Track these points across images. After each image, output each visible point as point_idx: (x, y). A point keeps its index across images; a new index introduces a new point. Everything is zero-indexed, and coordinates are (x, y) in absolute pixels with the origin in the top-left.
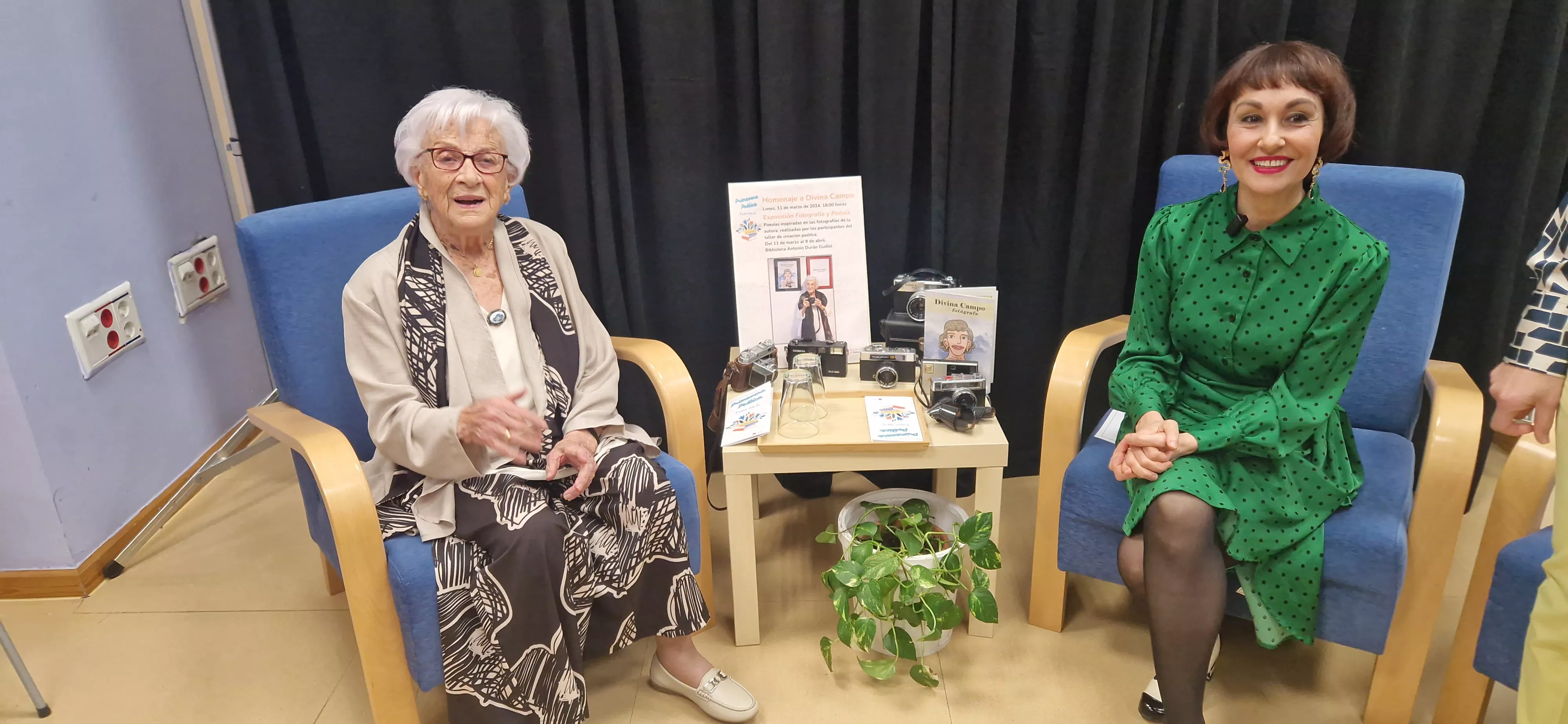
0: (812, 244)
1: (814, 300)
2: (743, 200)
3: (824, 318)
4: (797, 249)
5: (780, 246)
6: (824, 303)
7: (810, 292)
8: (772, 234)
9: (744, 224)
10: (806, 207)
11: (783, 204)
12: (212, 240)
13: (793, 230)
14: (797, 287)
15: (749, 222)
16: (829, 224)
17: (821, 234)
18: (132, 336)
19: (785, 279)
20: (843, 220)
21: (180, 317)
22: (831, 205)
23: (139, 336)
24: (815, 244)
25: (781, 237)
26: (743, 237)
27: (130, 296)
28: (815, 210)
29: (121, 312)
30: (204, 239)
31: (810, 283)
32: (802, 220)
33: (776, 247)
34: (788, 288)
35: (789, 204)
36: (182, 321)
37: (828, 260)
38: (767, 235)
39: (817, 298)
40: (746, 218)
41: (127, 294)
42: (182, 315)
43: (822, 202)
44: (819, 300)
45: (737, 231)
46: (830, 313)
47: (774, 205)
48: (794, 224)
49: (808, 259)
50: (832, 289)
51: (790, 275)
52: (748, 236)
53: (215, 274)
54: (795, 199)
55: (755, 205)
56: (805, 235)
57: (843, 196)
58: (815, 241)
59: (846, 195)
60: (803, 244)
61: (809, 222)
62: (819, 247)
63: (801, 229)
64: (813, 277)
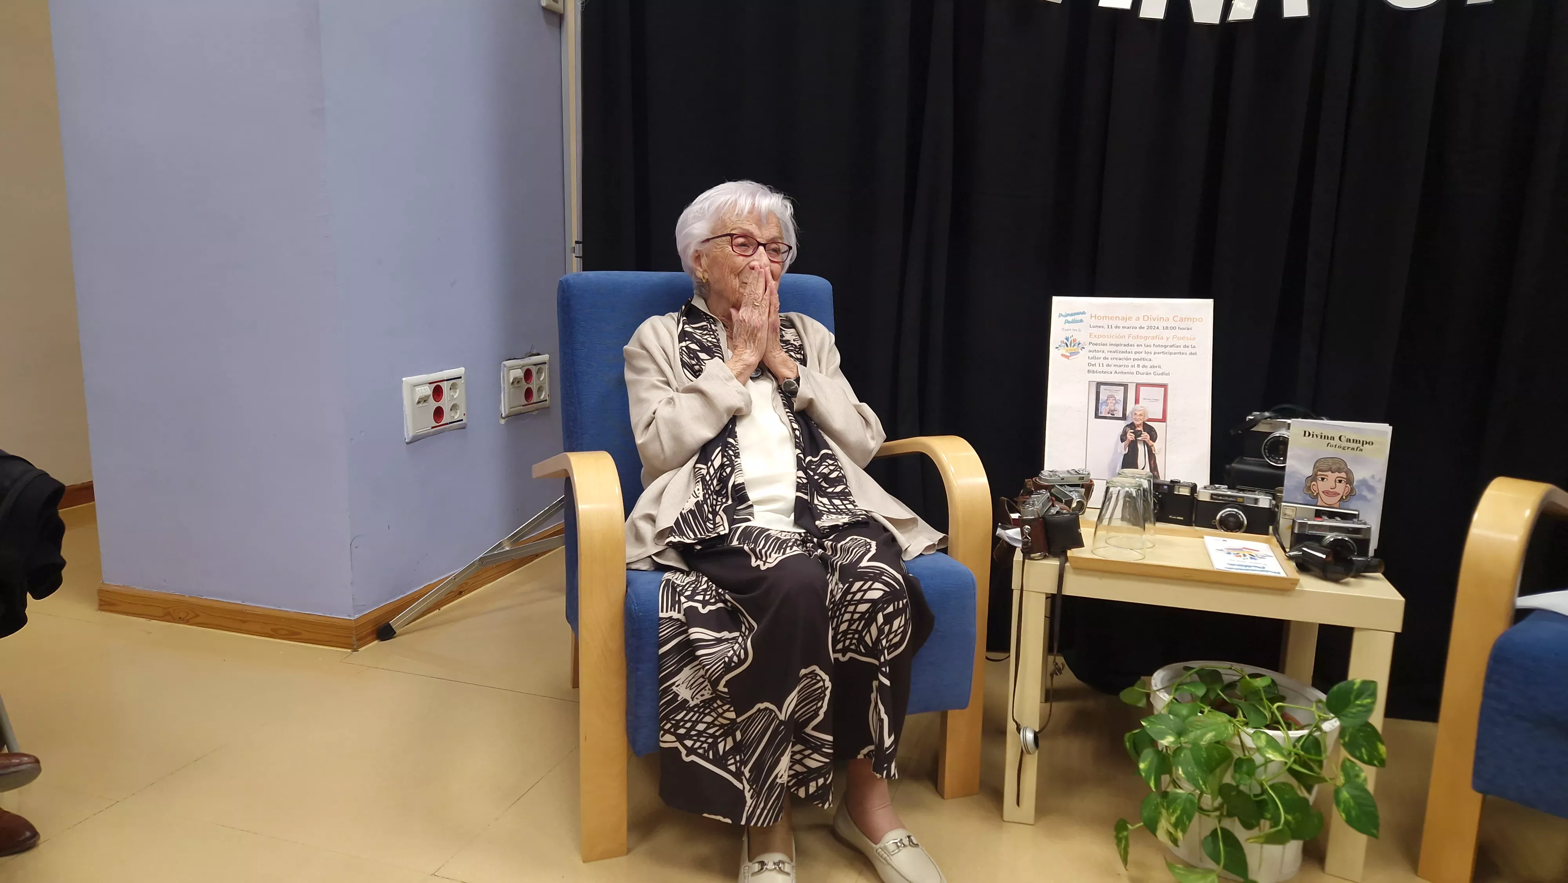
0: (1145, 370)
1: (1141, 434)
2: (1068, 315)
3: (1151, 456)
4: (1125, 373)
5: (1105, 369)
6: (1154, 438)
7: (1136, 423)
8: (1097, 355)
9: (1065, 341)
10: (1141, 328)
11: (1114, 323)
12: (545, 357)
13: (1123, 352)
14: (1121, 416)
15: (1072, 339)
16: (1166, 350)
17: (1157, 360)
18: (456, 418)
19: (1107, 406)
20: (1185, 346)
21: (502, 418)
22: (1174, 328)
23: (462, 420)
24: (1149, 370)
25: (1108, 359)
26: (1063, 355)
27: (462, 381)
28: (1152, 333)
29: (452, 394)
30: (539, 354)
31: (1138, 413)
32: (1136, 342)
33: (1100, 369)
34: (1110, 415)
35: (1121, 324)
36: (503, 422)
37: (1163, 389)
38: (1091, 355)
39: (1144, 431)
40: (1068, 334)
41: (460, 378)
42: (503, 416)
43: (1161, 324)
44: (1147, 435)
45: (1057, 348)
46: (1160, 450)
47: (1105, 323)
48: (1125, 345)
49: (1138, 386)
50: (1164, 424)
51: (1114, 401)
52: (1069, 355)
53: (540, 390)
54: (1130, 318)
55: (1081, 321)
56: (1137, 359)
57: (1189, 320)
58: (1149, 367)
59: (1193, 320)
60: (1134, 370)
61: (1143, 345)
62: (1152, 374)
63: (1134, 352)
64: (1142, 407)
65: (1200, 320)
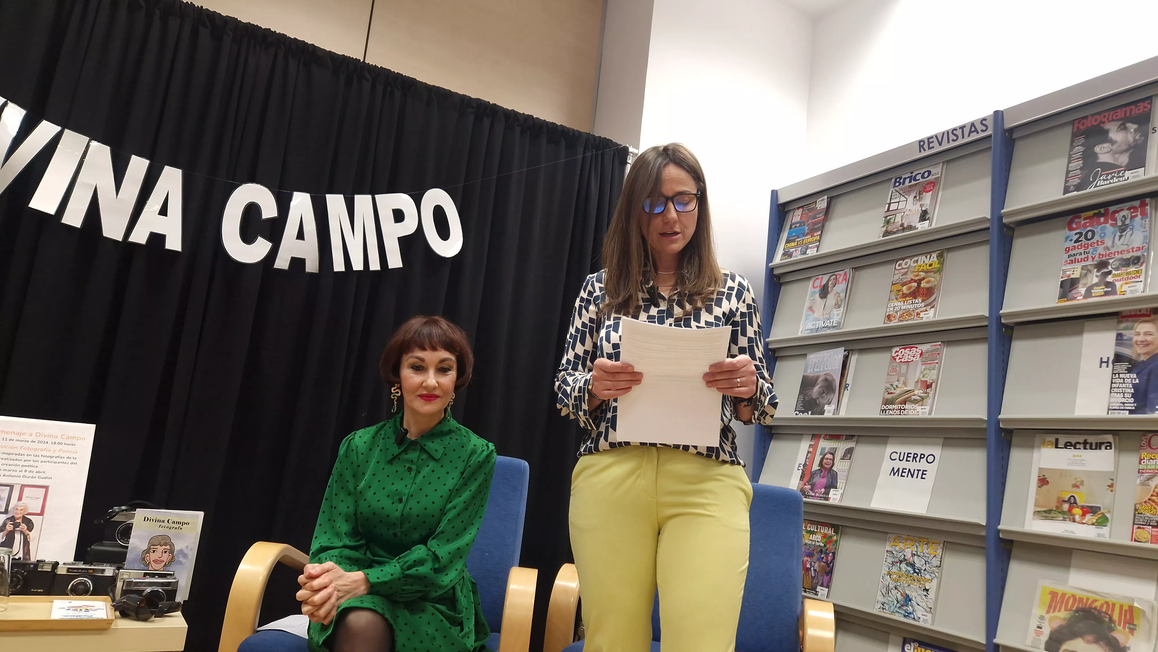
0: (31, 474)
1: (20, 525)
3: (26, 543)
4: (13, 476)
6: (30, 529)
7: (17, 516)
10: (32, 441)
11: (9, 437)
13: (14, 460)
14: (4, 511)
16: (52, 460)
17: (42, 467)
20: (68, 458)
22: (60, 444)
24: (34, 474)
28: (41, 446)
31: (20, 509)
32: (26, 452)
35: (15, 437)
37: (44, 489)
39: (22, 523)
43: (50, 440)
44: (25, 526)
47: (0, 436)
48: (16, 455)
49: (23, 487)
50: (42, 517)
54: (24, 434)
56: (26, 466)
57: (74, 438)
58: (35, 472)
59: (78, 439)
60: (22, 474)
61: (32, 456)
62: (37, 478)
63: (23, 460)
64: (23, 503)
65: (83, 439)
